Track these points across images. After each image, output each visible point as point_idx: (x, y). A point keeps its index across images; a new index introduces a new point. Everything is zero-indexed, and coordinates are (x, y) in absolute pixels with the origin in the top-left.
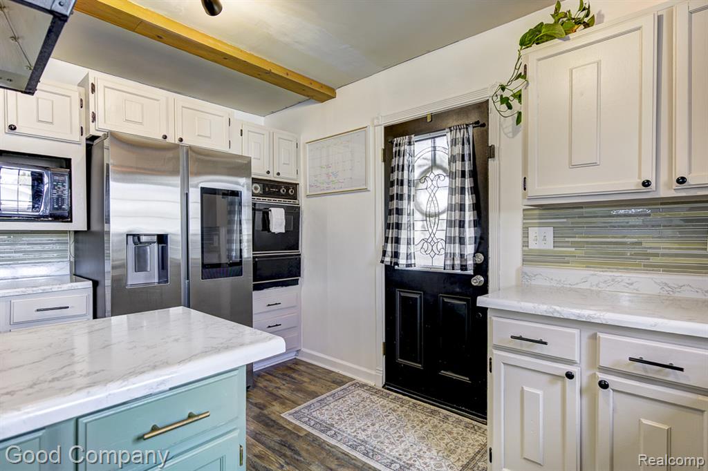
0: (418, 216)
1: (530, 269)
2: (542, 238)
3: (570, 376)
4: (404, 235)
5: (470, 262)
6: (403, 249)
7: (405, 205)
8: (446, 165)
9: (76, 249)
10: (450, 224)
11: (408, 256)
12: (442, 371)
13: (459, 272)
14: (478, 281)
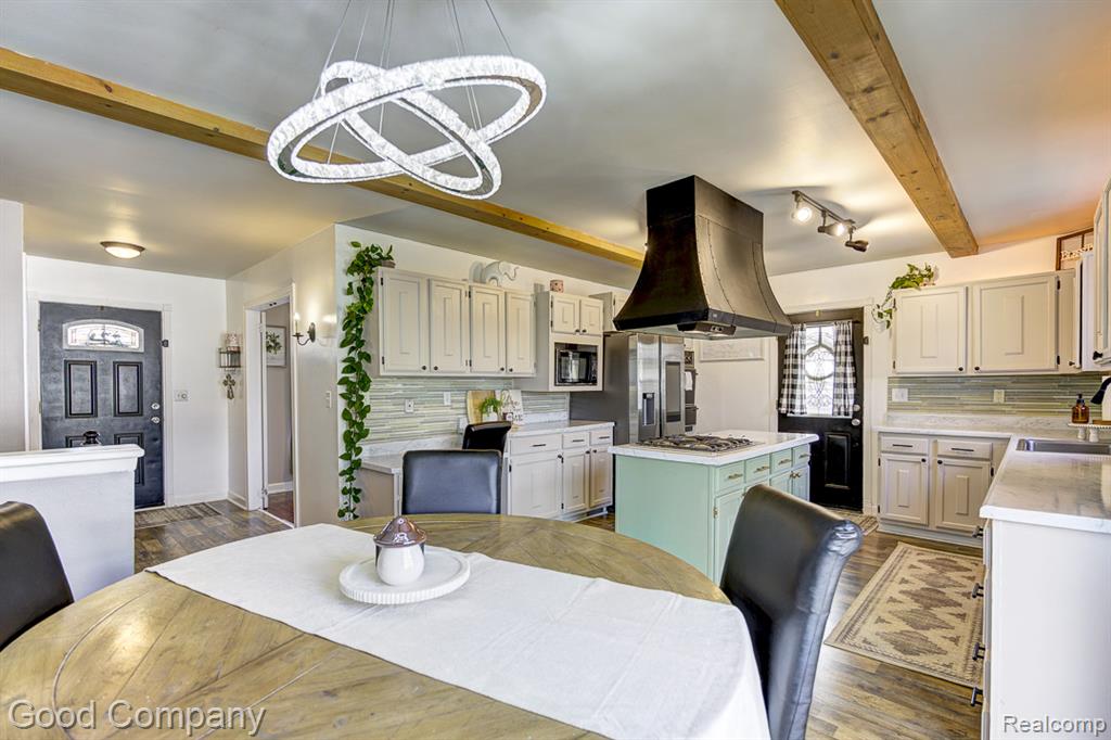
0: (807, 379)
1: (892, 414)
2: (900, 395)
3: (924, 460)
4: (798, 392)
5: (851, 410)
6: (797, 402)
7: (799, 372)
8: (832, 346)
9: (571, 402)
10: (836, 385)
11: (802, 407)
12: (827, 485)
13: (843, 416)
14: (856, 422)
